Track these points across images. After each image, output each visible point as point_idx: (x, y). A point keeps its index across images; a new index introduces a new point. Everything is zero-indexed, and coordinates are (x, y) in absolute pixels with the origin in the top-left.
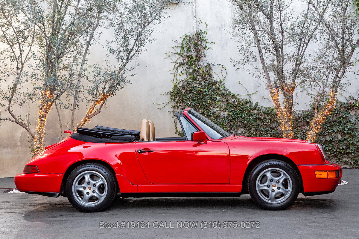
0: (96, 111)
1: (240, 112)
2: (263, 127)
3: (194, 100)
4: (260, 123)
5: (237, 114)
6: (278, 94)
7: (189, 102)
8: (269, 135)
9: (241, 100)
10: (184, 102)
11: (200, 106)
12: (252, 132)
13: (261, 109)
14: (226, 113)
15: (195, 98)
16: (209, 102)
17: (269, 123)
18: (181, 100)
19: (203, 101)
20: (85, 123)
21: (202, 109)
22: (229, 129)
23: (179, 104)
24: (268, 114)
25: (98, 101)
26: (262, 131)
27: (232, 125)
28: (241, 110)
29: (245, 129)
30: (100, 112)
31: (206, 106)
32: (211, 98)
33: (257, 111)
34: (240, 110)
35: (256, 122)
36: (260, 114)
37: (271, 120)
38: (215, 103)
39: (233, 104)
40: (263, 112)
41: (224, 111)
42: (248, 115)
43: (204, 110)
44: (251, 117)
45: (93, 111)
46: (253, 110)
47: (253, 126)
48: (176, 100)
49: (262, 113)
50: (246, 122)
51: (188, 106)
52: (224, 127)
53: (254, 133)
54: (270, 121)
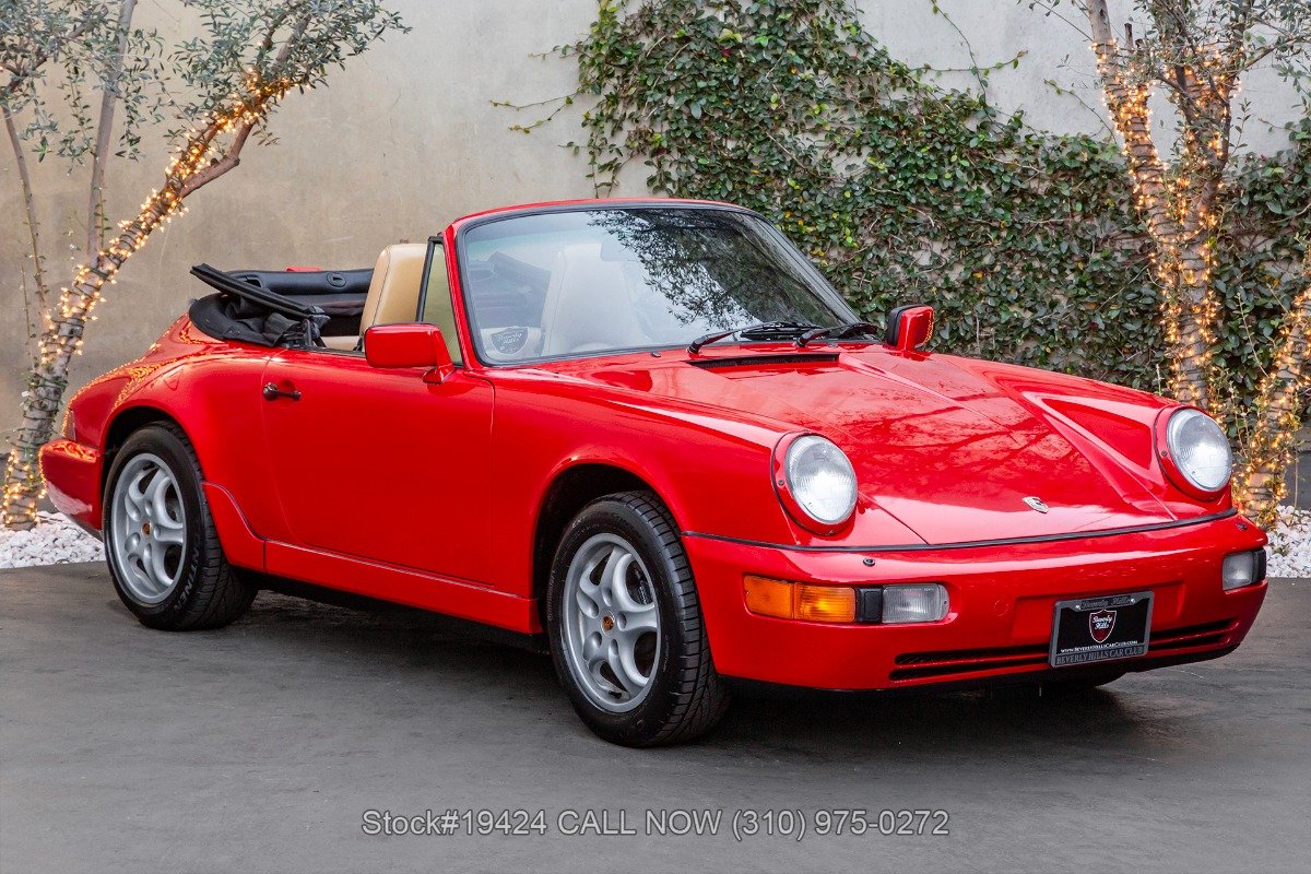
0: (219, 157)
1: (932, 157)
2: (1046, 237)
3: (702, 91)
4: (1030, 219)
5: (916, 166)
6: (1145, 94)
7: (671, 101)
8: (1071, 277)
9: (939, 96)
10: (650, 100)
11: (730, 124)
12: (987, 260)
13: (1037, 147)
14: (859, 162)
15: (705, 79)
16: (778, 101)
17: (1078, 219)
18: (633, 90)
19: (746, 98)
20: (162, 218)
21: (739, 138)
22: (870, 242)
23: (620, 108)
24: (1075, 173)
25: (229, 114)
26: (1041, 257)
27: (888, 222)
28: (938, 146)
29: (953, 245)
30: (237, 162)
31: (762, 123)
32: (785, 82)
33: (1016, 156)
34: (933, 150)
35: (1009, 209)
36: (1031, 173)
37: (1085, 200)
38: (808, 107)
39: (896, 119)
40: (1049, 162)
41: (850, 150)
42: (969, 175)
43: (748, 141)
44: (984, 186)
45: (202, 160)
46: (998, 147)
47: (993, 229)
48: (610, 87)
49: (1042, 164)
50: (957, 208)
51: (667, 119)
52: (848, 231)
53: (998, 268)
54: (1079, 207)
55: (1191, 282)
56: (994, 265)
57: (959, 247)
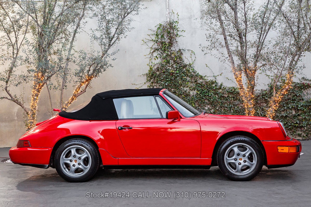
0: (82, 91)
1: (207, 91)
2: (227, 104)
3: (167, 81)
4: (224, 101)
5: (204, 92)
6: (241, 76)
7: (162, 83)
8: (232, 111)
9: (208, 81)
10: (159, 82)
11: (172, 86)
12: (217, 108)
13: (225, 89)
14: (195, 92)
15: (168, 79)
16: (180, 82)
17: (233, 101)
18: (156, 81)
19: (175, 82)
20: (73, 101)
21: (174, 88)
22: (197, 106)
23: (154, 84)
24: (232, 93)
25: (83, 82)
26: (227, 108)
27: (200, 102)
28: (208, 89)
29: (211, 106)
30: (85, 91)
31: (178, 86)
32: (182, 79)
33: (222, 90)
35: (221, 99)
36: (224, 93)
37: (234, 98)
38: (186, 83)
39: (201, 85)
40: (227, 91)
41: (193, 90)
42: (214, 94)
43: (176, 89)
44: (216, 96)
45: (79, 91)
46: (219, 89)
47: (218, 103)
48: (152, 81)
49: (226, 92)
50: (212, 99)
51: (161, 86)
52: (193, 104)
53: (219, 110)
54: (233, 99)
55: (250, 107)
56: (219, 109)
57: (213, 106)
